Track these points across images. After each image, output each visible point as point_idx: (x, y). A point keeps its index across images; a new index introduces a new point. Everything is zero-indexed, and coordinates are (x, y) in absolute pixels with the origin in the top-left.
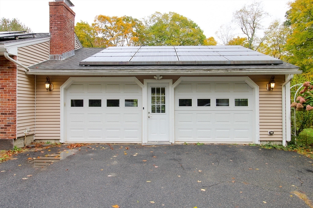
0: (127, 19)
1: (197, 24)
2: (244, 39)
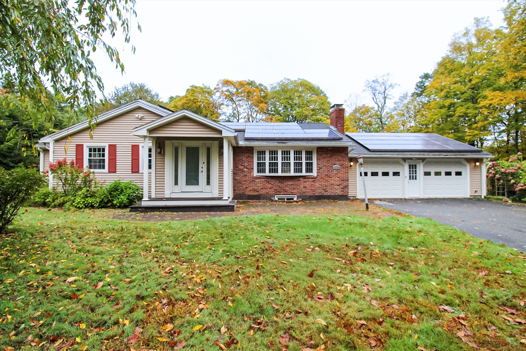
0: (251, 83)
1: (323, 91)
2: (373, 108)
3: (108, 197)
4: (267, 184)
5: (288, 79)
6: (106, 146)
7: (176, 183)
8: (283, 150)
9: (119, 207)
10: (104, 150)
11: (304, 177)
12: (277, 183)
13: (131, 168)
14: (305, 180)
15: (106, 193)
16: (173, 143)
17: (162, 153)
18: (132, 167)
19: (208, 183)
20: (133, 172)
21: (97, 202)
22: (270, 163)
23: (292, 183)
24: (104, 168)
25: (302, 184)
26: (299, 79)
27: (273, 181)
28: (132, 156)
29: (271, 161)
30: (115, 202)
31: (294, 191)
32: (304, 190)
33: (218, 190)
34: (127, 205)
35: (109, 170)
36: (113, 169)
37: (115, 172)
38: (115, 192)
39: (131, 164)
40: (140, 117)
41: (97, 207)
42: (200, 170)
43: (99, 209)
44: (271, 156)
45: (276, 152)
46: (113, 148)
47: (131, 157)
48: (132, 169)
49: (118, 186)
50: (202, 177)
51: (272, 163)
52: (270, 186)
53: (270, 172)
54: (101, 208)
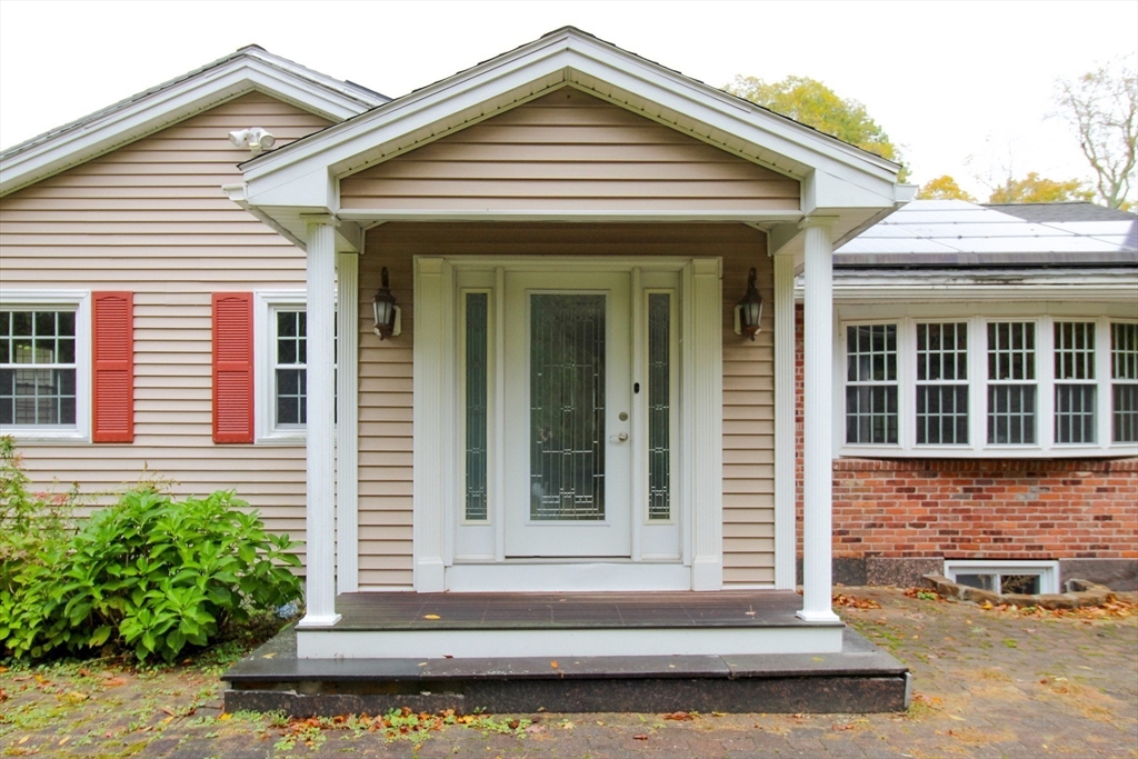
3: (90, 598)
4: (902, 502)
5: (752, 80)
6: (81, 300)
7: (476, 505)
8: (997, 321)
9: (155, 658)
10: (68, 323)
11: (1101, 464)
12: (953, 494)
13: (209, 418)
14: (1105, 481)
15: (76, 572)
16: (456, 271)
17: (397, 330)
18: (216, 413)
19: (659, 505)
20: (220, 440)
21: (26, 623)
22: (920, 390)
23: (1033, 497)
24: (69, 416)
25: (1087, 498)
26: (792, 79)
27: (931, 487)
28: (216, 353)
29: (928, 382)
30: (129, 630)
31: (1045, 539)
32: (1098, 532)
33: (720, 546)
34: (203, 642)
35: (96, 426)
36: (115, 427)
37: (127, 439)
38: (133, 563)
39: (209, 395)
40: (254, 144)
41: (26, 654)
42: (613, 428)
43: (34, 664)
44: (928, 352)
45: (955, 334)
46: (115, 311)
47: (209, 359)
48: (216, 425)
49: (147, 528)
50: (625, 469)
51: (934, 389)
52: (915, 510)
53: (920, 439)
54: (50, 658)
